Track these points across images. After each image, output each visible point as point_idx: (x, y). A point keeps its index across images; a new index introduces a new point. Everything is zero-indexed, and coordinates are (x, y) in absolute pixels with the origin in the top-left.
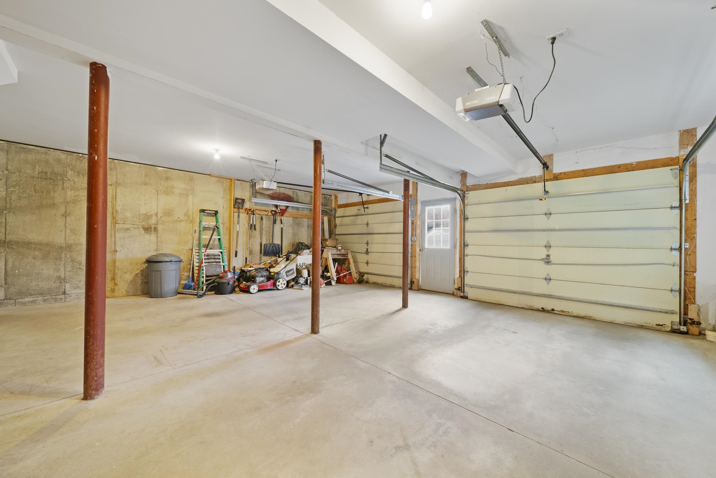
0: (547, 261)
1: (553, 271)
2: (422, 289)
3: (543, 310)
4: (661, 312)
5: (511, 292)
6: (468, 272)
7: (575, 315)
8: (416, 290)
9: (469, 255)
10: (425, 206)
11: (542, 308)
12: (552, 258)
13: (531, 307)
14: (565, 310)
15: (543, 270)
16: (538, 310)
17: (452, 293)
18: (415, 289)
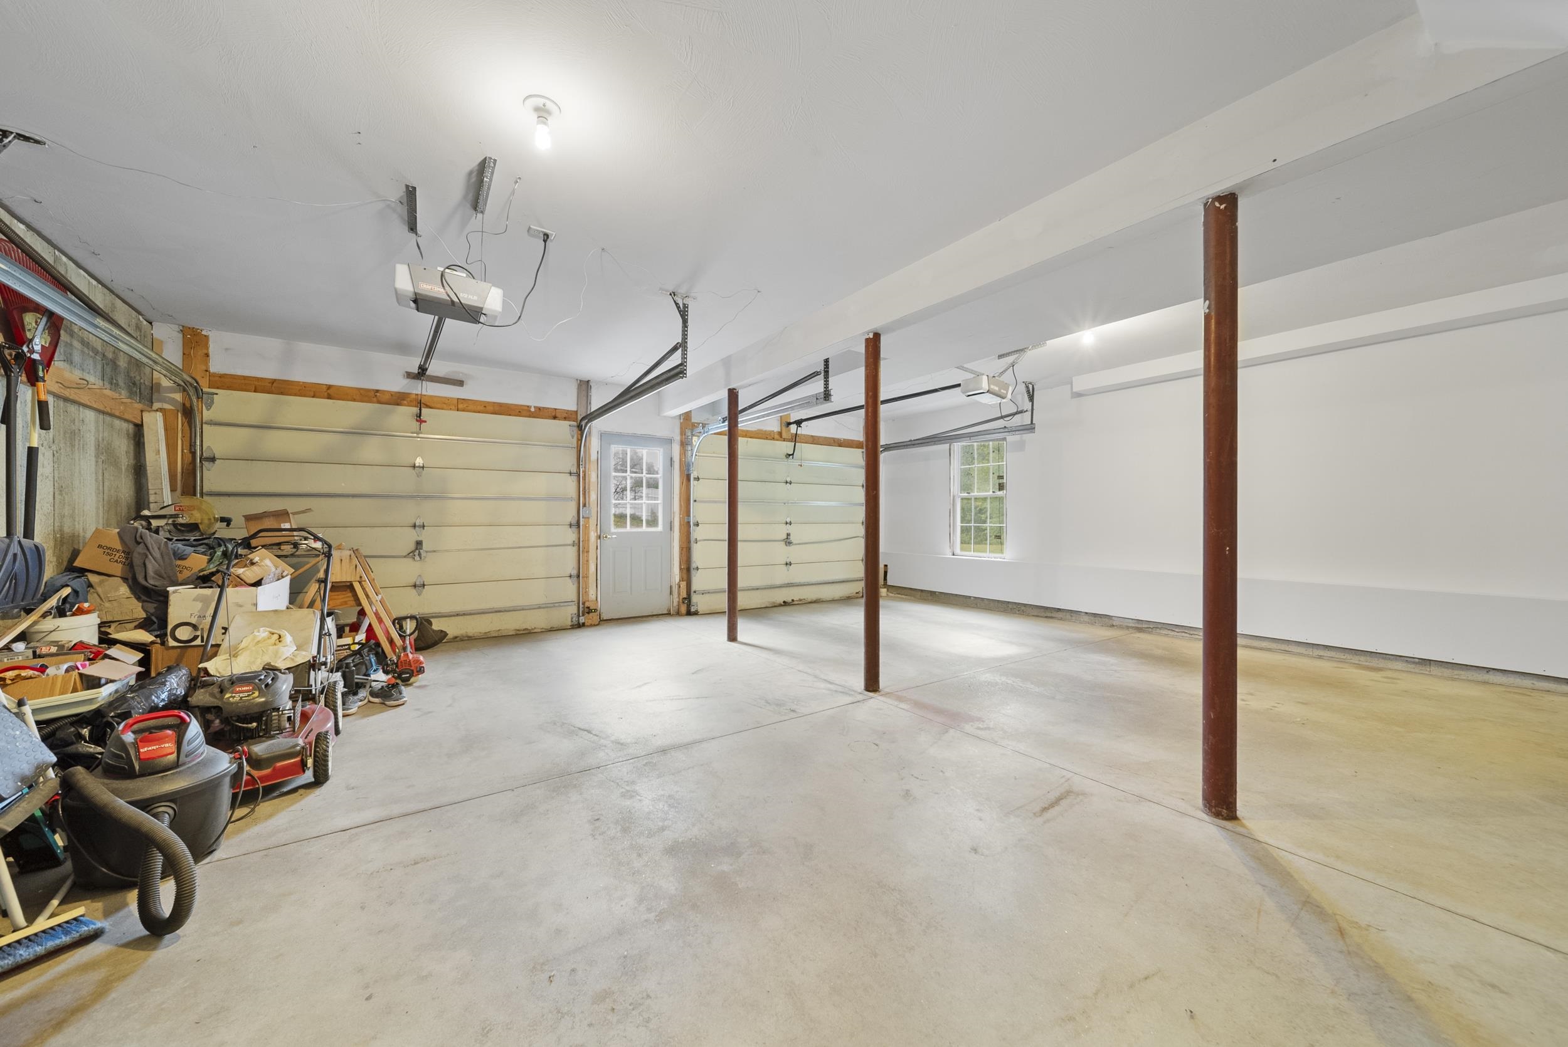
0: (788, 541)
1: (792, 553)
2: (605, 619)
3: (785, 603)
4: (857, 580)
5: (753, 589)
6: (697, 569)
7: (810, 601)
8: (595, 625)
9: (700, 541)
10: (610, 444)
11: (784, 602)
12: (792, 538)
13: (774, 603)
14: (802, 598)
15: (782, 553)
16: (780, 605)
17: (666, 612)
18: (593, 623)
